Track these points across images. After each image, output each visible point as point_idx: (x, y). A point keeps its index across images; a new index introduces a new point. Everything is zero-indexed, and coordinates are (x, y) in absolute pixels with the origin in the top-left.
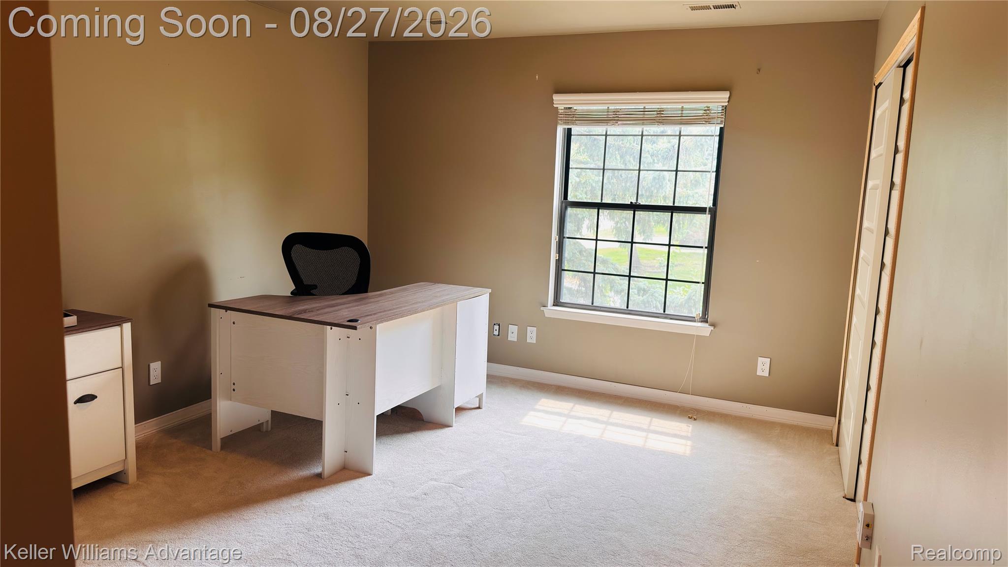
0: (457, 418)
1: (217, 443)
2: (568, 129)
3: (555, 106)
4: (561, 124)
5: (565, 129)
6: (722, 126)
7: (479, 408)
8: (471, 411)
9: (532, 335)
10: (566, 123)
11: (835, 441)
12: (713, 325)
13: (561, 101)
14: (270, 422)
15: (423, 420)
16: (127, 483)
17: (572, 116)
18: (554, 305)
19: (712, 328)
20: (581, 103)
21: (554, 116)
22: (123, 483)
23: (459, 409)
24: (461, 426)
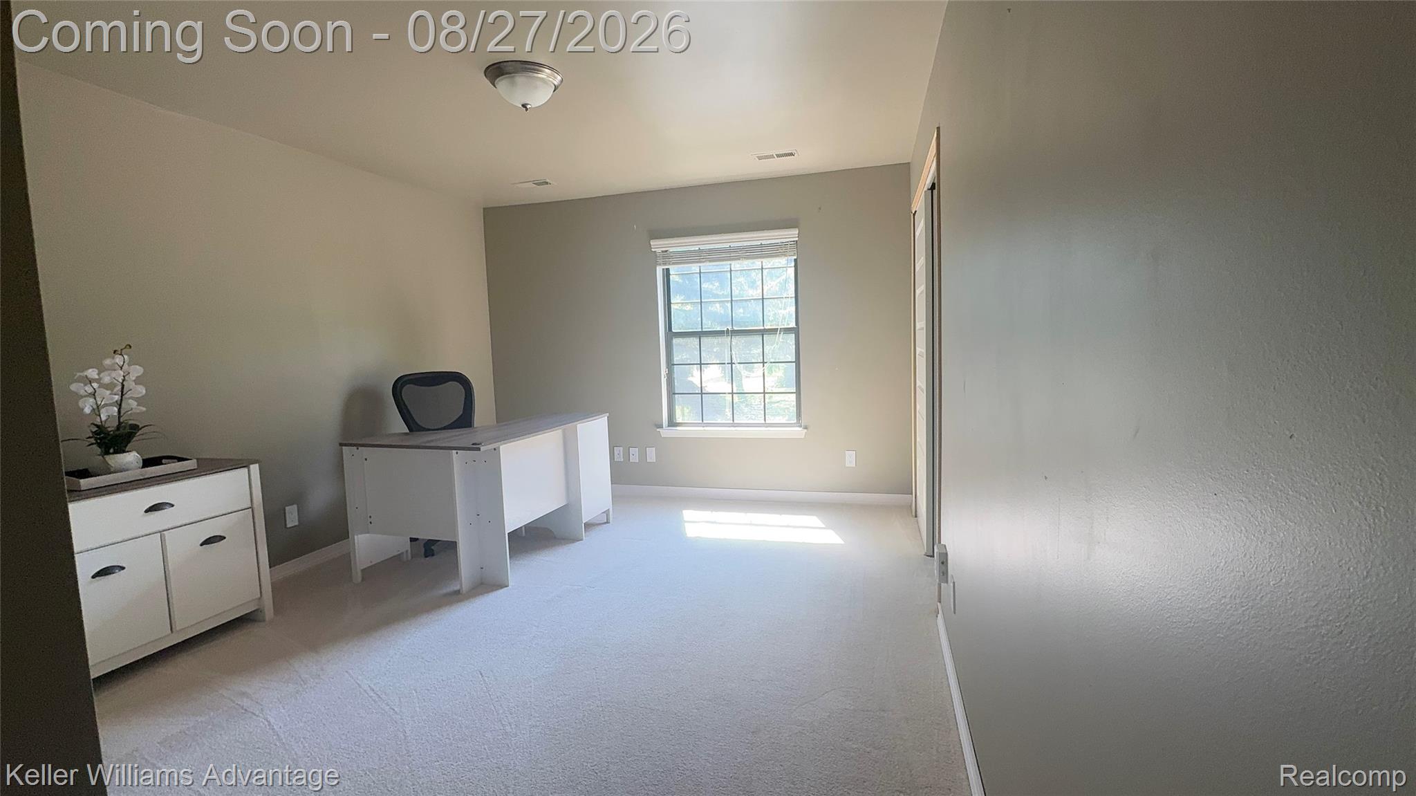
0: (587, 533)
1: (358, 577)
2: (667, 269)
3: (653, 250)
4: (660, 265)
5: (663, 269)
6: (795, 257)
7: (607, 522)
8: (600, 527)
9: (652, 455)
10: (665, 264)
11: (914, 514)
12: (806, 428)
13: (658, 245)
14: (409, 551)
15: (555, 538)
16: (264, 621)
17: (667, 257)
18: (669, 426)
19: (806, 430)
20: (675, 245)
21: (654, 259)
22: (260, 621)
23: (588, 526)
24: (590, 541)
